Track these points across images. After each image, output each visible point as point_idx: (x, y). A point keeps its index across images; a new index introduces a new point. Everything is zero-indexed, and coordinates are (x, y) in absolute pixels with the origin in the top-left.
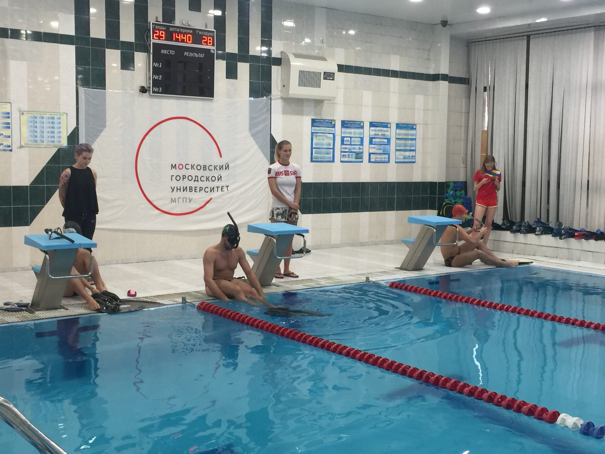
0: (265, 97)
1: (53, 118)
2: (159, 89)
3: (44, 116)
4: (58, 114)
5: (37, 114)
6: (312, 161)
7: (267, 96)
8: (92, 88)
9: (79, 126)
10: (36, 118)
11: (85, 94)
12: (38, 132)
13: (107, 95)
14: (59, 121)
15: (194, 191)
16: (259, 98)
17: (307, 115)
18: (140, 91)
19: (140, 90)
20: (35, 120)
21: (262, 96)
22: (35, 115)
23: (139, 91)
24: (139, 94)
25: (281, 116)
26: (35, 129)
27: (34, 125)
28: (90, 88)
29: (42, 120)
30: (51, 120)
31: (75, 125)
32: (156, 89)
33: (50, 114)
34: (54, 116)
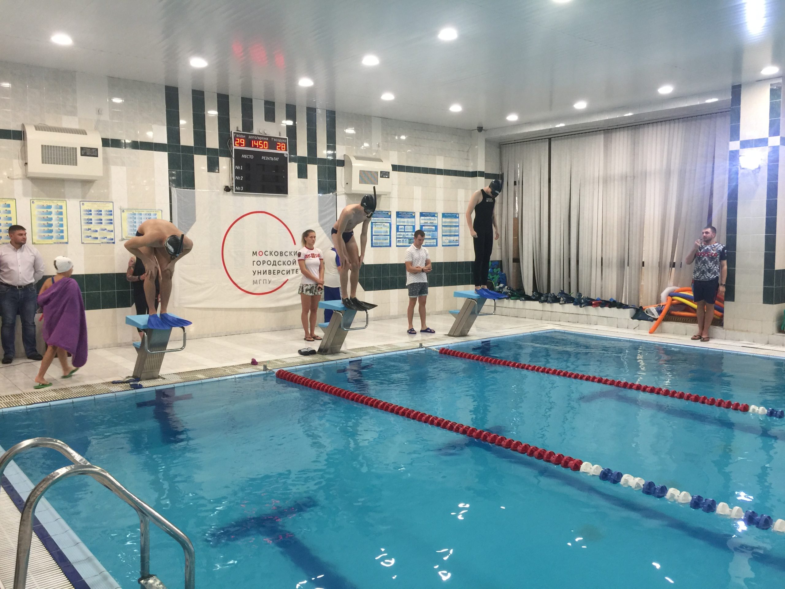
0: (331, 193)
1: (150, 214)
2: (241, 188)
3: (142, 213)
4: (154, 211)
6: (372, 246)
7: (333, 192)
8: (183, 188)
10: (135, 214)
11: (177, 194)
13: (196, 194)
15: (272, 274)
16: (327, 194)
19: (225, 189)
20: (135, 216)
21: (329, 193)
22: (135, 212)
24: (224, 193)
26: (135, 224)
27: (133, 220)
28: (181, 188)
29: (140, 216)
30: (148, 216)
32: (238, 188)
33: (147, 212)
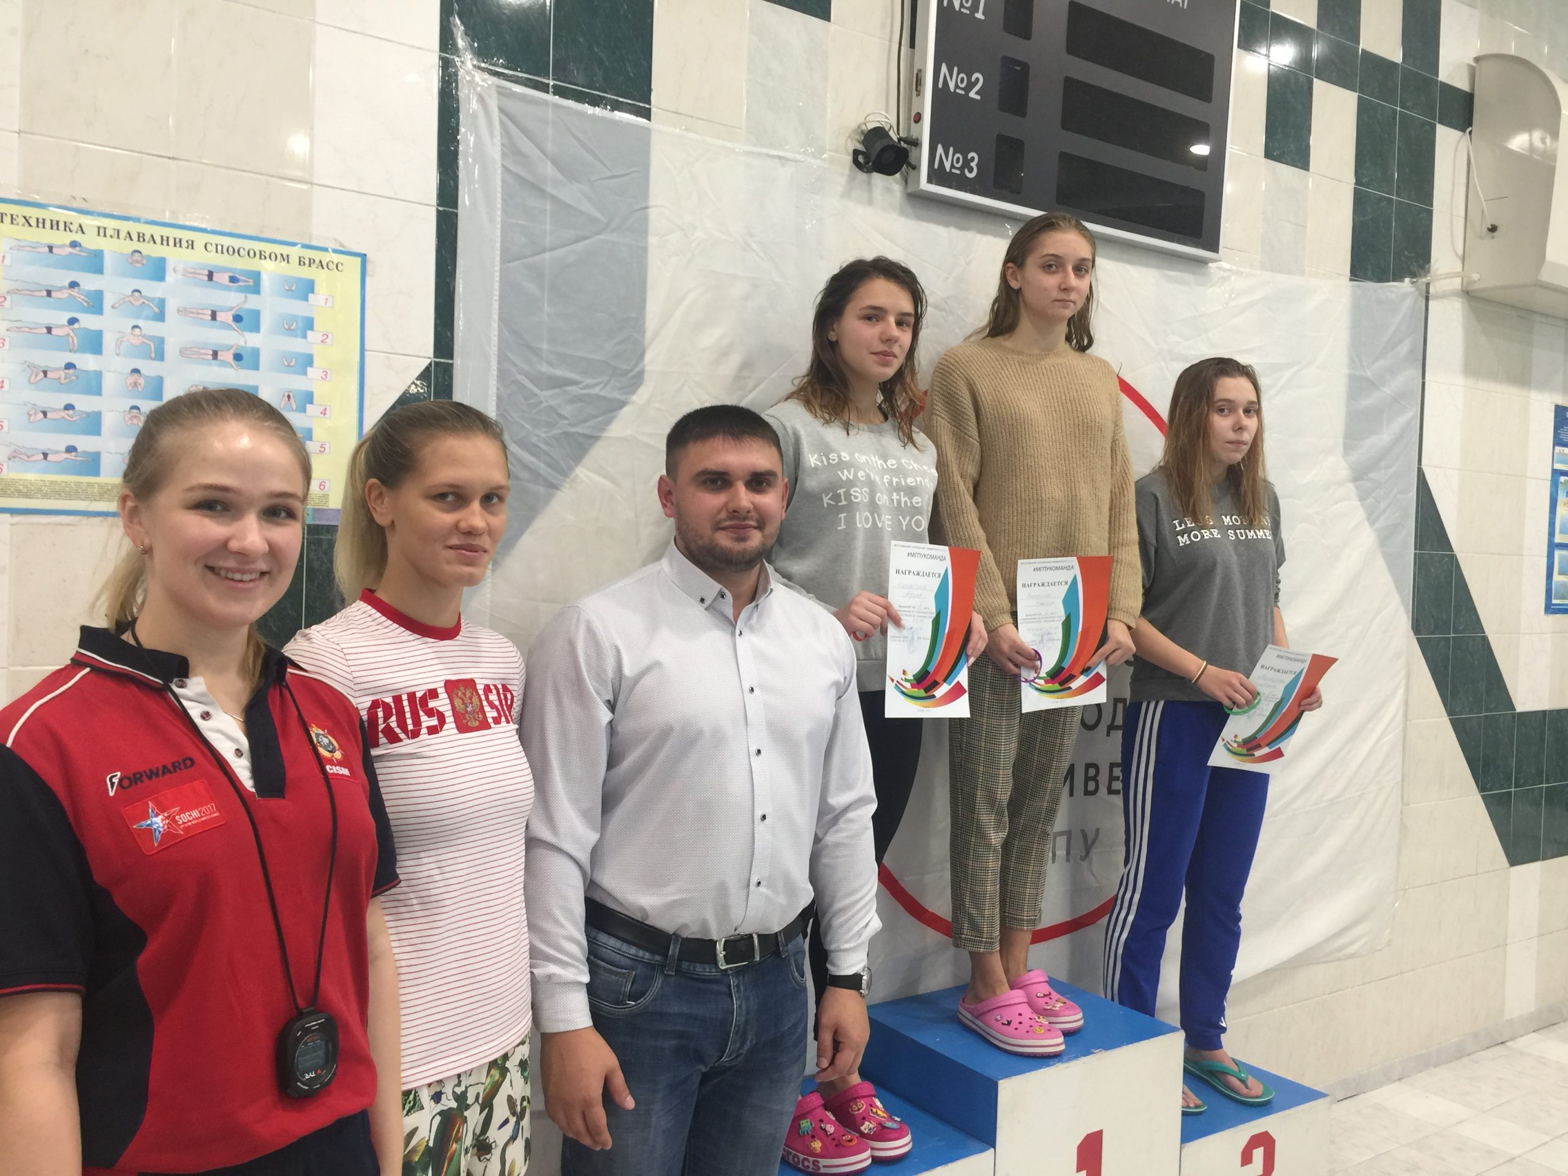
0: (1407, 280)
2: (967, 163)
4: (295, 252)
5: (101, 231)
6: (1550, 609)
7: (1413, 275)
8: (559, 92)
9: (458, 361)
11: (505, 131)
12: (109, 382)
13: (660, 157)
14: (298, 308)
16: (1389, 281)
17: (1544, 385)
18: (856, 162)
19: (856, 153)
21: (1398, 277)
23: (849, 158)
24: (851, 179)
25: (1460, 380)
27: (72, 321)
28: (544, 88)
29: (152, 289)
31: (424, 352)
32: (950, 161)
33: (220, 249)
34: (255, 264)
